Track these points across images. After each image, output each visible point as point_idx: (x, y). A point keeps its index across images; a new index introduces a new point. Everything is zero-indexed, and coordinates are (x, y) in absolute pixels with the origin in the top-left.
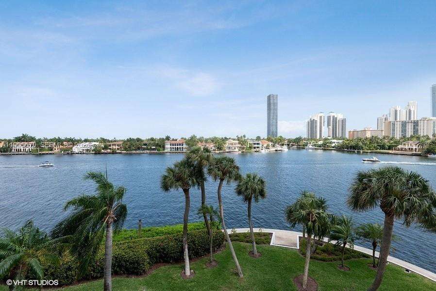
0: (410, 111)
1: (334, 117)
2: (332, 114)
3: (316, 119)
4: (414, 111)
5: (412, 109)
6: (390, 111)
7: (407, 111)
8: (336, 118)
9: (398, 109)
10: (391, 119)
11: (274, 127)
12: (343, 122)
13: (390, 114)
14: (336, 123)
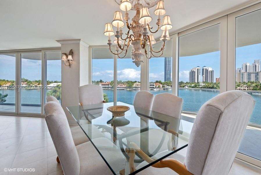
0: (256, 66)
1: (206, 69)
2: (205, 68)
3: (194, 71)
4: (258, 66)
5: (257, 65)
6: (242, 66)
7: (253, 66)
8: (208, 70)
9: (248, 65)
10: (243, 71)
11: (169, 75)
12: (212, 72)
13: (242, 68)
14: (208, 73)
